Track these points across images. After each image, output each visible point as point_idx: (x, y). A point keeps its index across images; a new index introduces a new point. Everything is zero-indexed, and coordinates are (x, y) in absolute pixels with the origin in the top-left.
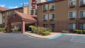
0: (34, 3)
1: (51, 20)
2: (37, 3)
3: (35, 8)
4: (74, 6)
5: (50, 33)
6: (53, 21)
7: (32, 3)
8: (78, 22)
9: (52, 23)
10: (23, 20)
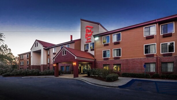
0: (89, 34)
1: (115, 58)
2: (94, 34)
3: (90, 42)
4: (154, 35)
5: (119, 78)
6: (118, 60)
7: (86, 34)
8: (160, 60)
9: (118, 62)
10: (76, 58)
